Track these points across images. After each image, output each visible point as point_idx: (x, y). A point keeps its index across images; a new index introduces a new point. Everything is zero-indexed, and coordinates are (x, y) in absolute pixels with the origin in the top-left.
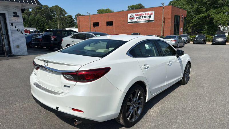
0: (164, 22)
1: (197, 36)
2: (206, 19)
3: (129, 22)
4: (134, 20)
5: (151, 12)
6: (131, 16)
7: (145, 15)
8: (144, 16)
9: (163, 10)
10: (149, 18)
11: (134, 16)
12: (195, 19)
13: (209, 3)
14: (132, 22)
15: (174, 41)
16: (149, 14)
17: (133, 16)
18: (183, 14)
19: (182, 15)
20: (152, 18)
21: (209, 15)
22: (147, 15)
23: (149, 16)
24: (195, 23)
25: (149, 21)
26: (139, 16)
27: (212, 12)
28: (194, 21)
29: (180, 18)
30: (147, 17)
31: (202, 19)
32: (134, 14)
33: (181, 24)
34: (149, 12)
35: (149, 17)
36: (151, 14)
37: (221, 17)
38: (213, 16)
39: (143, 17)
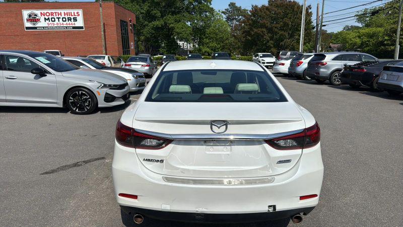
0: (104, 32)
1: (165, 57)
2: (163, 29)
3: (27, 28)
4: (39, 25)
5: (76, 11)
6: (30, 16)
7: (63, 16)
8: (61, 17)
9: (101, 10)
10: (73, 23)
11: (39, 15)
12: (147, 30)
13: (164, 4)
14: (36, 28)
15: (147, 66)
16: (73, 14)
17: (36, 15)
18: (131, 18)
19: (130, 21)
20: (80, 22)
21: (166, 23)
22: (69, 17)
23: (72, 17)
24: (149, 36)
25: (74, 28)
26: (50, 17)
27: (170, 19)
28: (147, 31)
29: (128, 26)
30: (69, 19)
31: (157, 29)
32: (38, 12)
33: (131, 36)
34: (72, 11)
35: (72, 20)
36: (76, 14)
37: (183, 28)
38: (172, 25)
39: (61, 20)
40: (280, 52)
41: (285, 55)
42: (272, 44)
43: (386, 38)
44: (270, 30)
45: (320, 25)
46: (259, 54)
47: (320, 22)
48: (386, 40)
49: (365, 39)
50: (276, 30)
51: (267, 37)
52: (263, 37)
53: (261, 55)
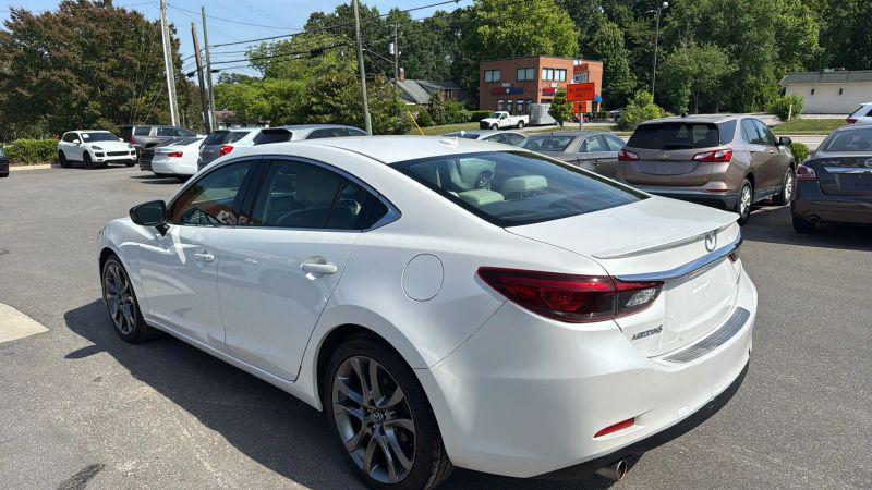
40: (131, 128)
41: (147, 134)
42: (96, 108)
43: (314, 100)
44: (85, 75)
45: (205, 70)
46: (79, 132)
47: (204, 63)
48: (313, 104)
49: (278, 102)
50: (104, 76)
51: (81, 91)
52: (68, 91)
53: (86, 136)
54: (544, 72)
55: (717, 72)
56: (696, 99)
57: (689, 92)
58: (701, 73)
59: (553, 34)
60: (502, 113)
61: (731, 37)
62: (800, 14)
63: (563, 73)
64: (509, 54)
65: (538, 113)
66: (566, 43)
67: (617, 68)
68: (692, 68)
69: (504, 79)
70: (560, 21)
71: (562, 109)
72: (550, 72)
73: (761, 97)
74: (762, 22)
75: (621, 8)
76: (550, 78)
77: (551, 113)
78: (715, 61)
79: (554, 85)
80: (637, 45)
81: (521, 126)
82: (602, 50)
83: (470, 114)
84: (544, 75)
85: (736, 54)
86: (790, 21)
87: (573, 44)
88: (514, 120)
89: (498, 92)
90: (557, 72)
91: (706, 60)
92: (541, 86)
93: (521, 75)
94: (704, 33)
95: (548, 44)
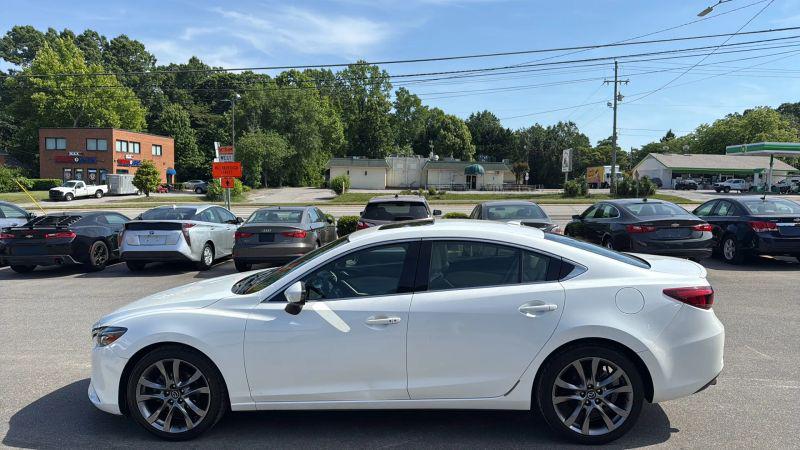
54: (118, 144)
55: (281, 154)
56: (265, 175)
57: (260, 169)
58: (268, 155)
59: (119, 109)
60: (77, 182)
61: (286, 128)
62: (330, 115)
63: (137, 146)
64: (69, 123)
65: (117, 182)
66: (134, 117)
67: (186, 145)
68: (262, 150)
69: (69, 147)
70: (126, 97)
71: (147, 180)
72: (124, 144)
73: (307, 175)
74: (308, 118)
75: (182, 91)
76: (124, 149)
77: (134, 183)
78: (278, 146)
79: (128, 157)
80: (202, 126)
81: (99, 195)
82: (170, 127)
83: (31, 182)
84: (117, 146)
85: (292, 141)
86: (326, 121)
87: (141, 120)
88: (92, 189)
89: (63, 160)
90: (131, 145)
91: (271, 144)
92: (116, 157)
93: (92, 145)
94: (266, 122)
95: (115, 117)
